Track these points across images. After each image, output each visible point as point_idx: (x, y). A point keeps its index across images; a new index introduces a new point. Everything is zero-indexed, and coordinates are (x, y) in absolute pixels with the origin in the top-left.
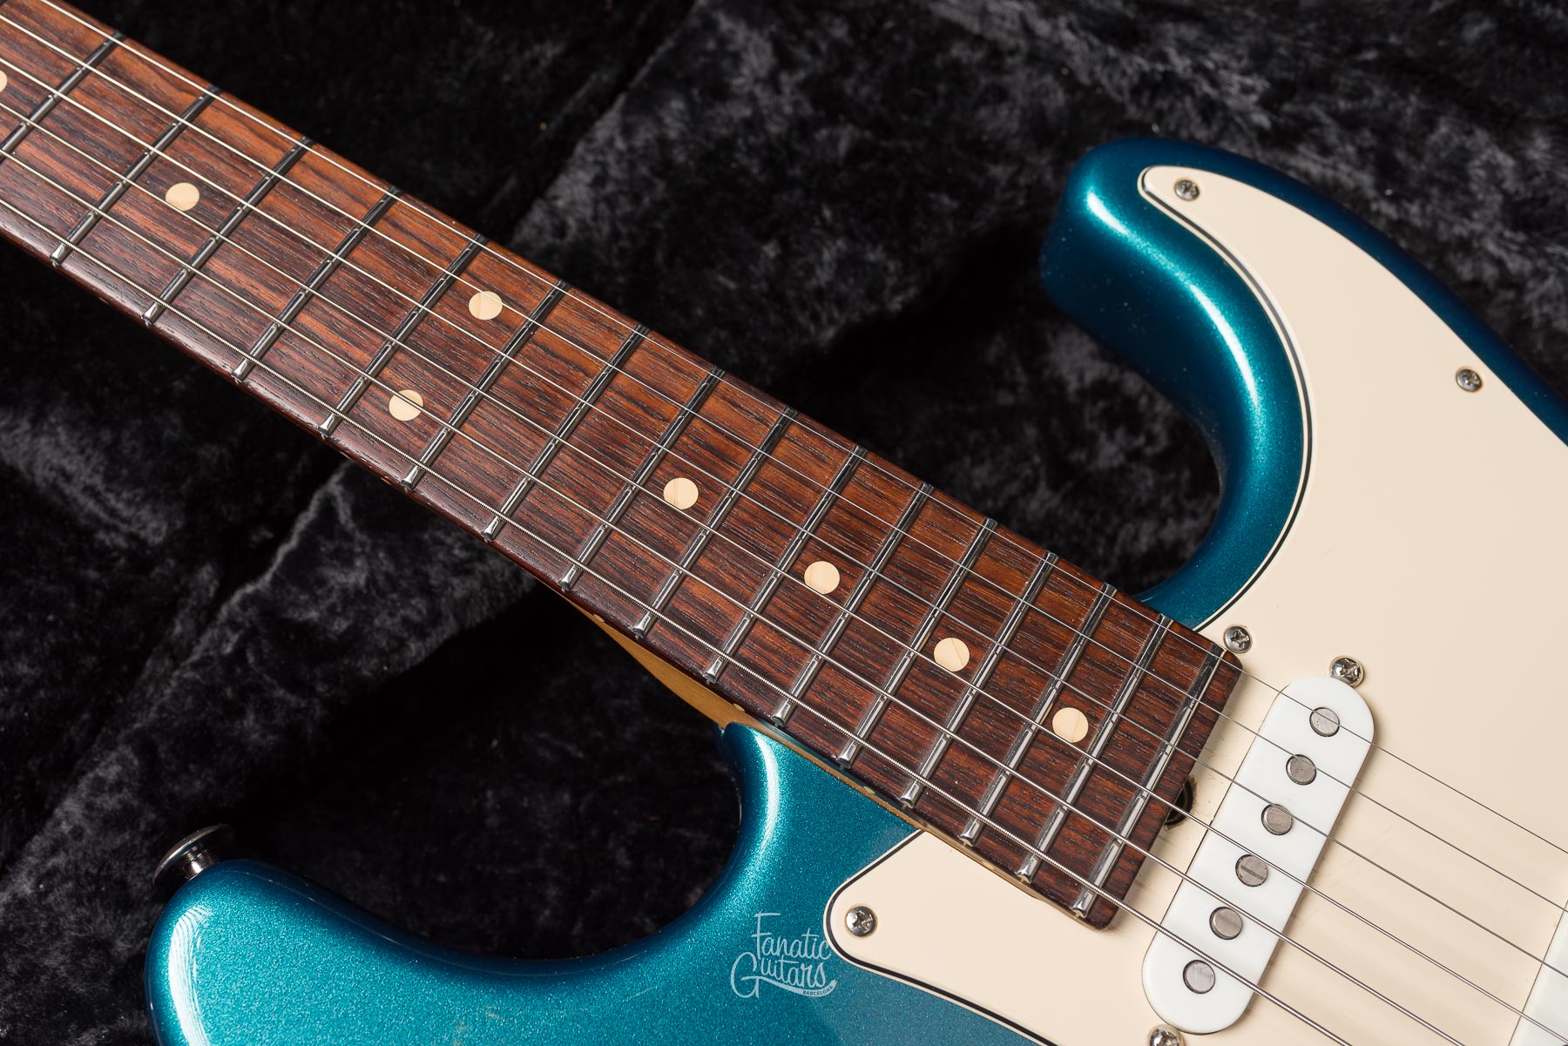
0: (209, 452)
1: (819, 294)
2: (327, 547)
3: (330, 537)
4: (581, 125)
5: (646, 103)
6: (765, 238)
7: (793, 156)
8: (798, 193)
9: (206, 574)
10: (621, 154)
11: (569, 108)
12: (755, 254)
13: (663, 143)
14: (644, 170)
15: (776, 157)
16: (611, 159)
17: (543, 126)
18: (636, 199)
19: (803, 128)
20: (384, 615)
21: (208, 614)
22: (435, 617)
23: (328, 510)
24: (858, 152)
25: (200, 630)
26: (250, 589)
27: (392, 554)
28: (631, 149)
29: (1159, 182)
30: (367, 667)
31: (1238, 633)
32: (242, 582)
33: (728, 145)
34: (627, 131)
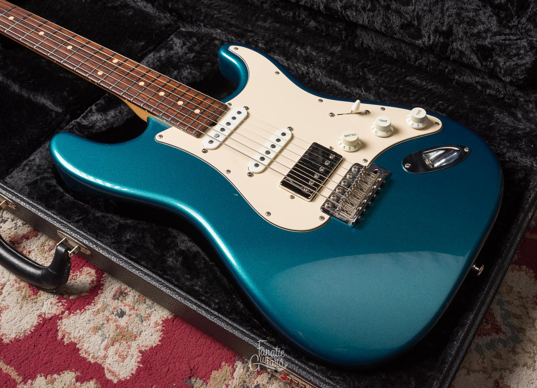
0: (71, 98)
1: (184, 77)
2: (90, 114)
3: (91, 113)
4: (146, 55)
5: (158, 51)
6: (176, 70)
7: (183, 58)
8: (183, 63)
9: (68, 116)
10: (152, 59)
11: (144, 52)
12: (173, 72)
13: (160, 57)
14: (156, 61)
15: (179, 59)
16: (150, 59)
17: (139, 55)
18: (154, 65)
19: (186, 54)
20: (98, 123)
21: (68, 123)
22: (107, 124)
23: (91, 110)
24: (194, 57)
25: (66, 125)
26: (76, 120)
27: (101, 115)
28: (154, 58)
29: (232, 48)
30: (94, 131)
31: (230, 104)
32: (74, 120)
33: (172, 57)
34: (154, 55)
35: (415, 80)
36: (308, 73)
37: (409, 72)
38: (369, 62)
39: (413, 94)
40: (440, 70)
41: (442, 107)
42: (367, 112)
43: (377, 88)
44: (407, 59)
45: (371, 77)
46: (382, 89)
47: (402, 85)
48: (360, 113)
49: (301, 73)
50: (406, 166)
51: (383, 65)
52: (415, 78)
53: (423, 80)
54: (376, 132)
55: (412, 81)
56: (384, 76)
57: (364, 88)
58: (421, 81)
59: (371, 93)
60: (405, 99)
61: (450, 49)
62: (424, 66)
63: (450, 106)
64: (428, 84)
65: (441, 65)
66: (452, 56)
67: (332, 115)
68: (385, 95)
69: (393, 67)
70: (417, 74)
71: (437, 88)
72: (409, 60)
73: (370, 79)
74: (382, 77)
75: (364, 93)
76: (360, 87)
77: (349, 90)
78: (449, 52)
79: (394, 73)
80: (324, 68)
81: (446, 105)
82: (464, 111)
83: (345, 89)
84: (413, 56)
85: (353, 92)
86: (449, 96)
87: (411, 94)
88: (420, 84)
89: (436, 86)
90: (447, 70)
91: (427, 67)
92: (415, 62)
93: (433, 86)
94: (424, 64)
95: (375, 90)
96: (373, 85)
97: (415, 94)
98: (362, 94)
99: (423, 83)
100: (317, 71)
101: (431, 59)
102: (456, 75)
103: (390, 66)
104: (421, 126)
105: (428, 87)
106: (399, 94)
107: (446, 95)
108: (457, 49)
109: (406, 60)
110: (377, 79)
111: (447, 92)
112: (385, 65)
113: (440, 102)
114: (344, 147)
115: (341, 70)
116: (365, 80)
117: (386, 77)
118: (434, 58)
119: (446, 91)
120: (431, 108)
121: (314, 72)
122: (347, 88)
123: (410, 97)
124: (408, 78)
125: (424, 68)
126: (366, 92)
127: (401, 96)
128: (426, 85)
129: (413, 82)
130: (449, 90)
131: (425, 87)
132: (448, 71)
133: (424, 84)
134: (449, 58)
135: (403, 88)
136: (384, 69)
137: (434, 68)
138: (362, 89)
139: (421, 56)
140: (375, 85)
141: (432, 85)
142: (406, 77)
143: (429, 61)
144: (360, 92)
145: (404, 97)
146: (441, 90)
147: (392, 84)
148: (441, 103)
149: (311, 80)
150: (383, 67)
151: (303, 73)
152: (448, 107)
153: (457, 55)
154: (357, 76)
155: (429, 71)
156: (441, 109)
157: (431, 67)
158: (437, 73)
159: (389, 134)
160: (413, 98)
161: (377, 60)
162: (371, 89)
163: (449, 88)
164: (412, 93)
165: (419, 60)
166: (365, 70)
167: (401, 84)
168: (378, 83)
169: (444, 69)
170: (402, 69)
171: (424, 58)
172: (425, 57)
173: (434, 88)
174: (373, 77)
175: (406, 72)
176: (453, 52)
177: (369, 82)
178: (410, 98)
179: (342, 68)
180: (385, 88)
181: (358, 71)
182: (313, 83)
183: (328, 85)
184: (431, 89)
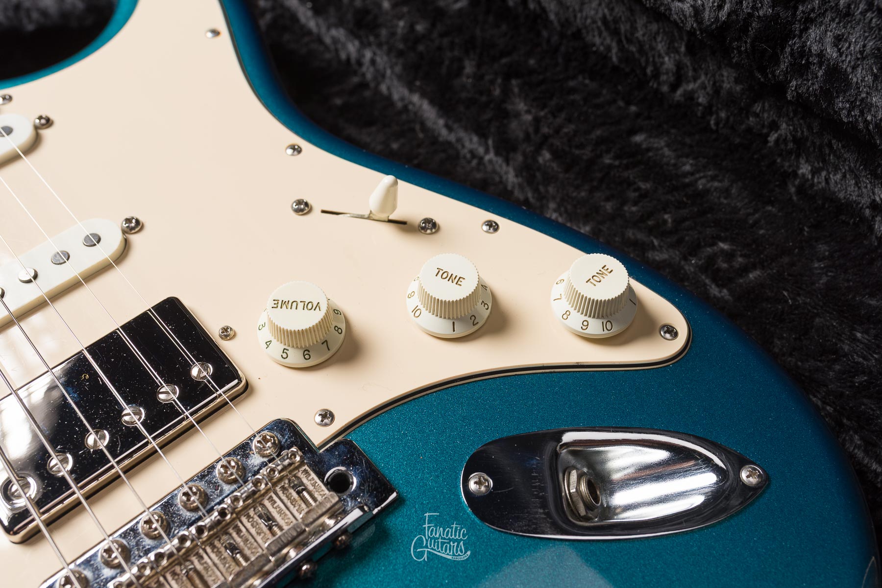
35: (662, 148)
36: (360, 64)
37: (649, 118)
38: (532, 62)
39: (637, 194)
40: (749, 130)
41: (725, 265)
42: (430, 226)
43: (532, 148)
44: (649, 70)
45: (525, 108)
46: (547, 155)
47: (612, 154)
48: (401, 224)
49: (343, 56)
50: (472, 486)
51: (574, 77)
52: (660, 142)
53: (687, 156)
54: (415, 310)
55: (648, 150)
56: (563, 115)
57: (494, 142)
58: (678, 157)
59: (511, 163)
60: (609, 206)
61: (792, 54)
62: (699, 104)
63: (754, 267)
64: (698, 171)
65: (757, 115)
66: (794, 83)
67: (303, 207)
68: (548, 179)
69: (604, 92)
70: (673, 131)
71: (726, 192)
72: (656, 75)
73: (517, 115)
74: (555, 117)
75: (491, 156)
76: (483, 135)
77: (452, 138)
78: (783, 66)
79: (599, 112)
80: (401, 54)
81: (740, 259)
82: (800, 300)
83: (444, 132)
84: (668, 63)
85: (463, 146)
86: (762, 232)
87: (633, 195)
88: (675, 165)
89: (726, 183)
90: (773, 137)
91: (709, 110)
92: (674, 87)
93: (716, 184)
94: (700, 100)
95: (525, 155)
96: (521, 135)
97: (644, 195)
98: (487, 158)
99: (684, 164)
100: (382, 60)
101: (726, 86)
102: (802, 161)
103: (593, 85)
104: (595, 327)
105: (696, 181)
106: (595, 183)
107: (752, 226)
108: (821, 55)
109: (645, 74)
110: (537, 121)
111: (757, 216)
112: (580, 78)
113: (721, 245)
114: (268, 343)
115: (444, 70)
116: (504, 115)
117: (569, 120)
118: (737, 81)
119: (756, 211)
120: (685, 258)
121: (373, 62)
122: (450, 129)
123: (624, 203)
124: (638, 138)
125: (699, 114)
126: (497, 154)
127: (597, 194)
128: (692, 174)
129: (651, 154)
130: (769, 208)
131: (687, 180)
132: (777, 141)
133: (687, 168)
134: (780, 88)
135: (610, 166)
136: (572, 91)
137: (731, 119)
138: (490, 142)
139: (695, 70)
140: (527, 137)
141: (713, 178)
142: (633, 132)
143: (717, 90)
144: (481, 150)
145: (607, 199)
146: (739, 205)
147: (581, 146)
148: (722, 251)
149: (364, 85)
150: (572, 83)
151: (348, 59)
152: (745, 270)
153: (813, 85)
154: (484, 99)
155: (713, 127)
156: (719, 270)
157: (723, 115)
158: (737, 140)
159: (460, 331)
160: (634, 209)
161: (560, 60)
162: (514, 149)
163: (771, 203)
164: (635, 190)
165: (688, 82)
166: (514, 82)
167: (608, 151)
168: (537, 130)
169: (765, 131)
170: (628, 103)
171: (703, 78)
172: (706, 74)
173: (716, 189)
174: (528, 112)
175: (638, 115)
176: (800, 68)
177: (514, 125)
178: (626, 208)
179: (447, 62)
180: (557, 155)
181: (492, 82)
182: (367, 94)
183: (405, 108)
184: (707, 191)
